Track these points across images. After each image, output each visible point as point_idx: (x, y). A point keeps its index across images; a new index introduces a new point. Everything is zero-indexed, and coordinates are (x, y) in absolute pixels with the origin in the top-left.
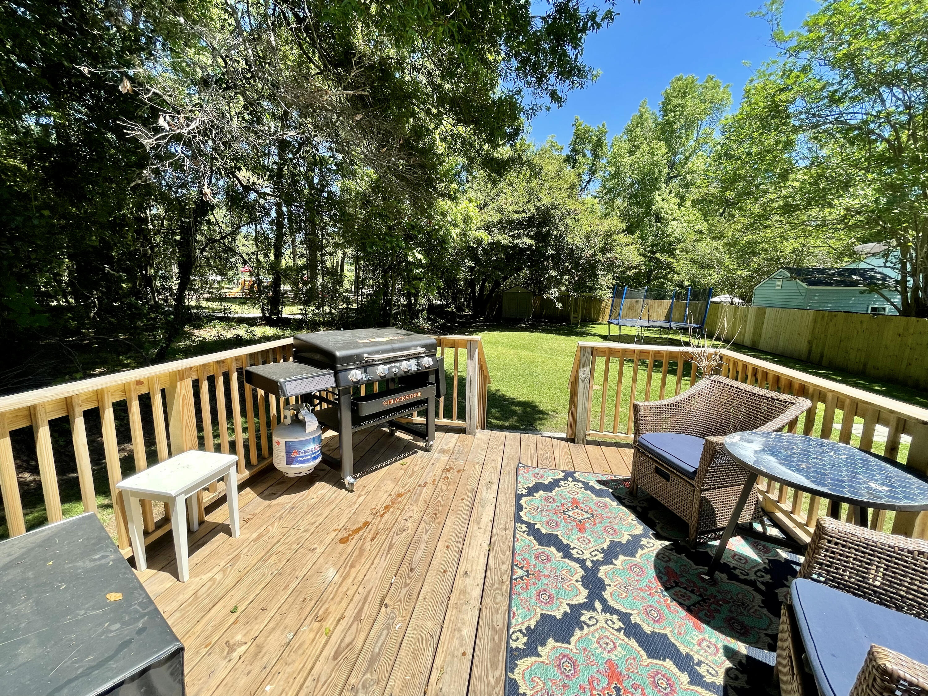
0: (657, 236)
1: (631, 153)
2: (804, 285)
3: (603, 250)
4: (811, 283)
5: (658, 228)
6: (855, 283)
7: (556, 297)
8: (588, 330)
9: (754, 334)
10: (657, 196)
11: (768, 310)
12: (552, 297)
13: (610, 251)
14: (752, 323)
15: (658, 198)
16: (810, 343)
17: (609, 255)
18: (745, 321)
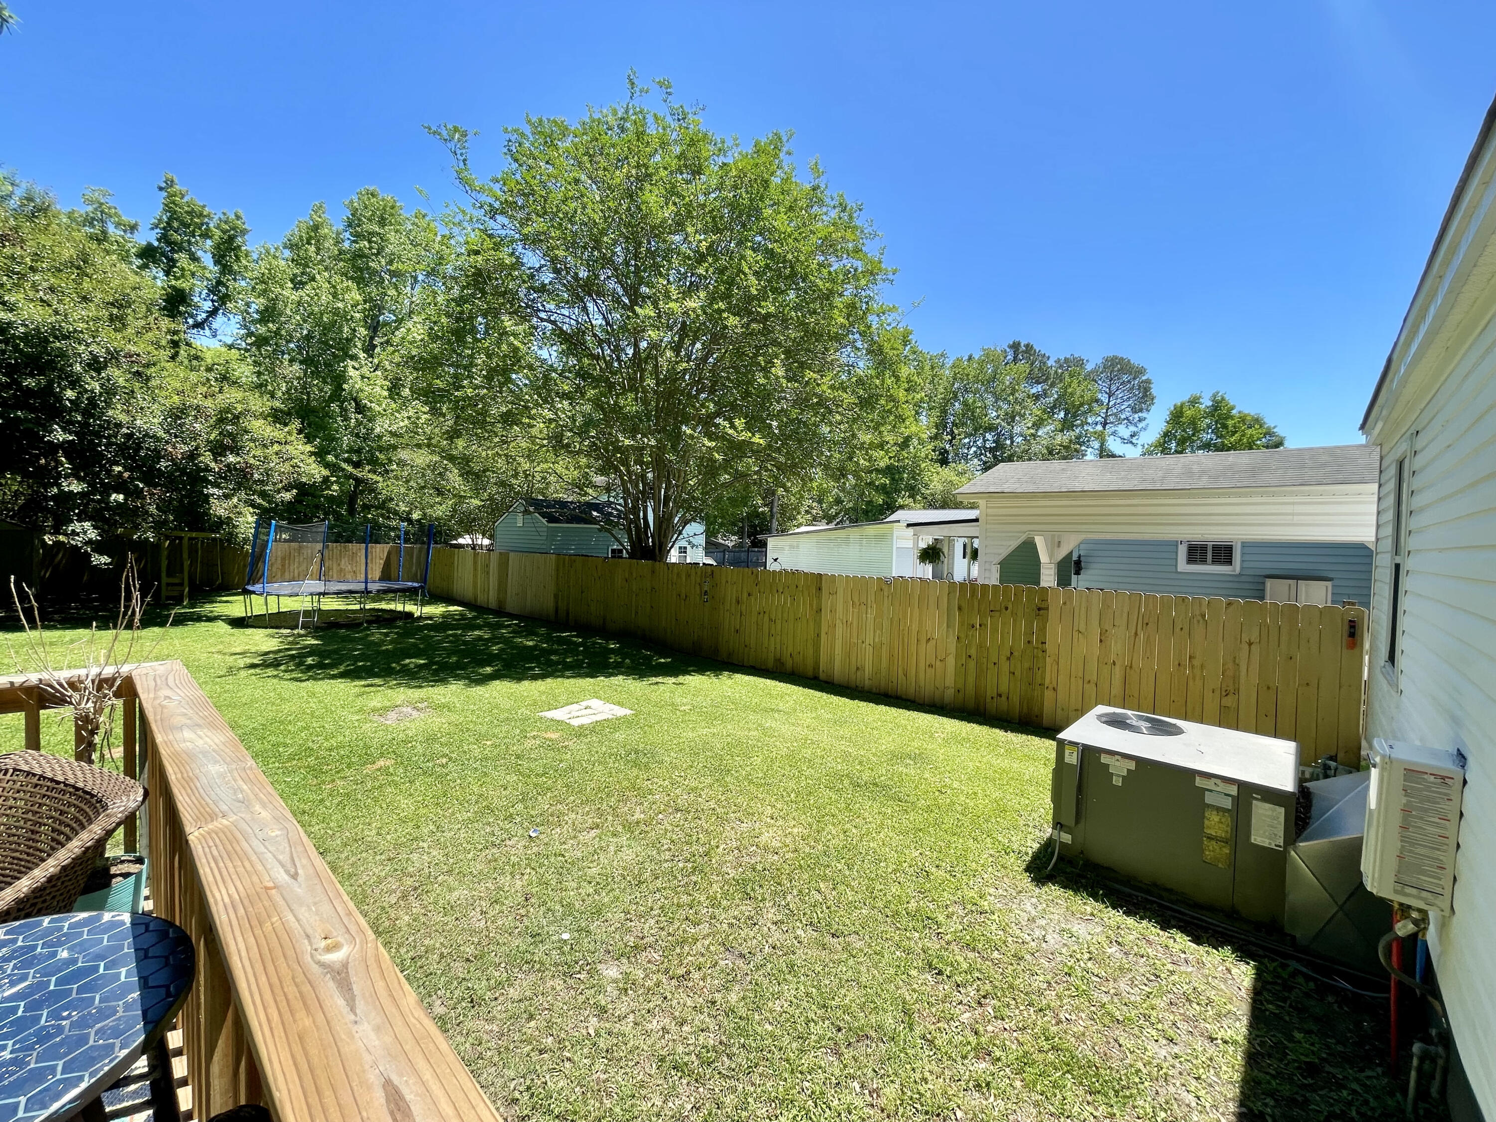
0: (357, 435)
1: (298, 285)
2: (544, 521)
3: (219, 450)
4: (552, 519)
5: (359, 423)
6: (593, 521)
7: (90, 542)
8: (207, 609)
9: (499, 590)
10: (350, 369)
11: (512, 555)
12: (78, 541)
13: (236, 450)
14: (496, 575)
15: (351, 372)
16: (556, 596)
17: (231, 458)
18: (488, 573)
